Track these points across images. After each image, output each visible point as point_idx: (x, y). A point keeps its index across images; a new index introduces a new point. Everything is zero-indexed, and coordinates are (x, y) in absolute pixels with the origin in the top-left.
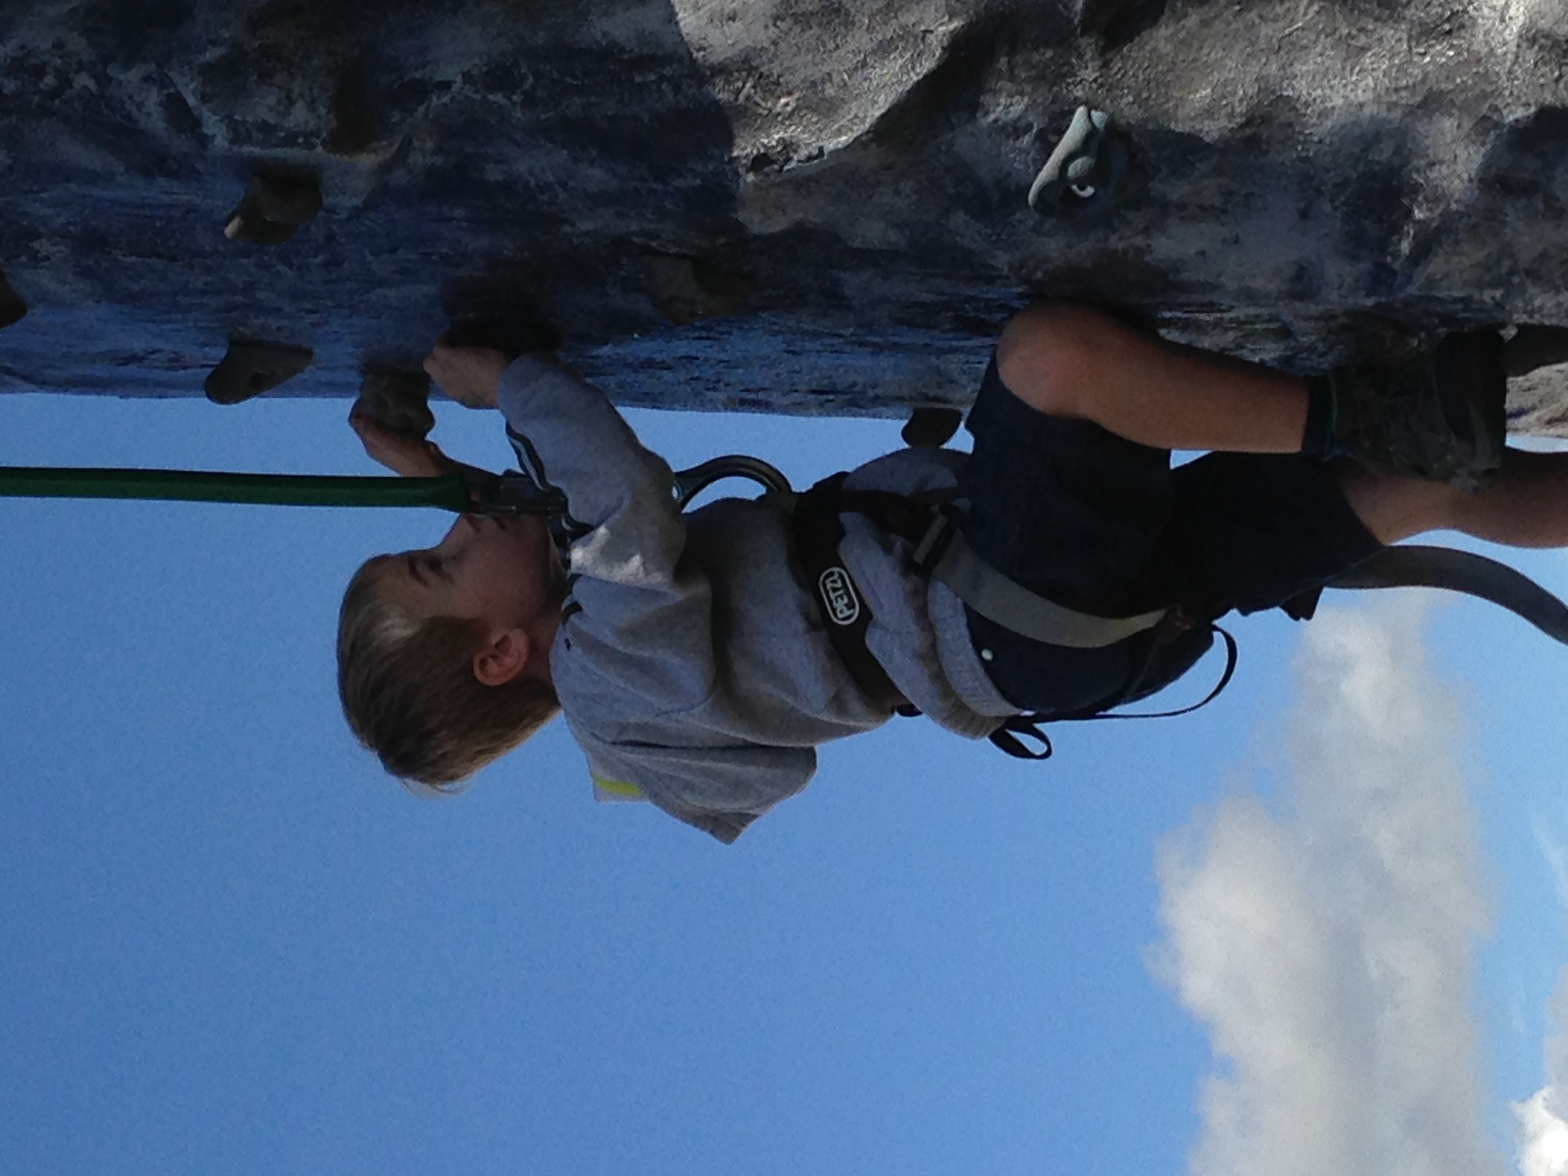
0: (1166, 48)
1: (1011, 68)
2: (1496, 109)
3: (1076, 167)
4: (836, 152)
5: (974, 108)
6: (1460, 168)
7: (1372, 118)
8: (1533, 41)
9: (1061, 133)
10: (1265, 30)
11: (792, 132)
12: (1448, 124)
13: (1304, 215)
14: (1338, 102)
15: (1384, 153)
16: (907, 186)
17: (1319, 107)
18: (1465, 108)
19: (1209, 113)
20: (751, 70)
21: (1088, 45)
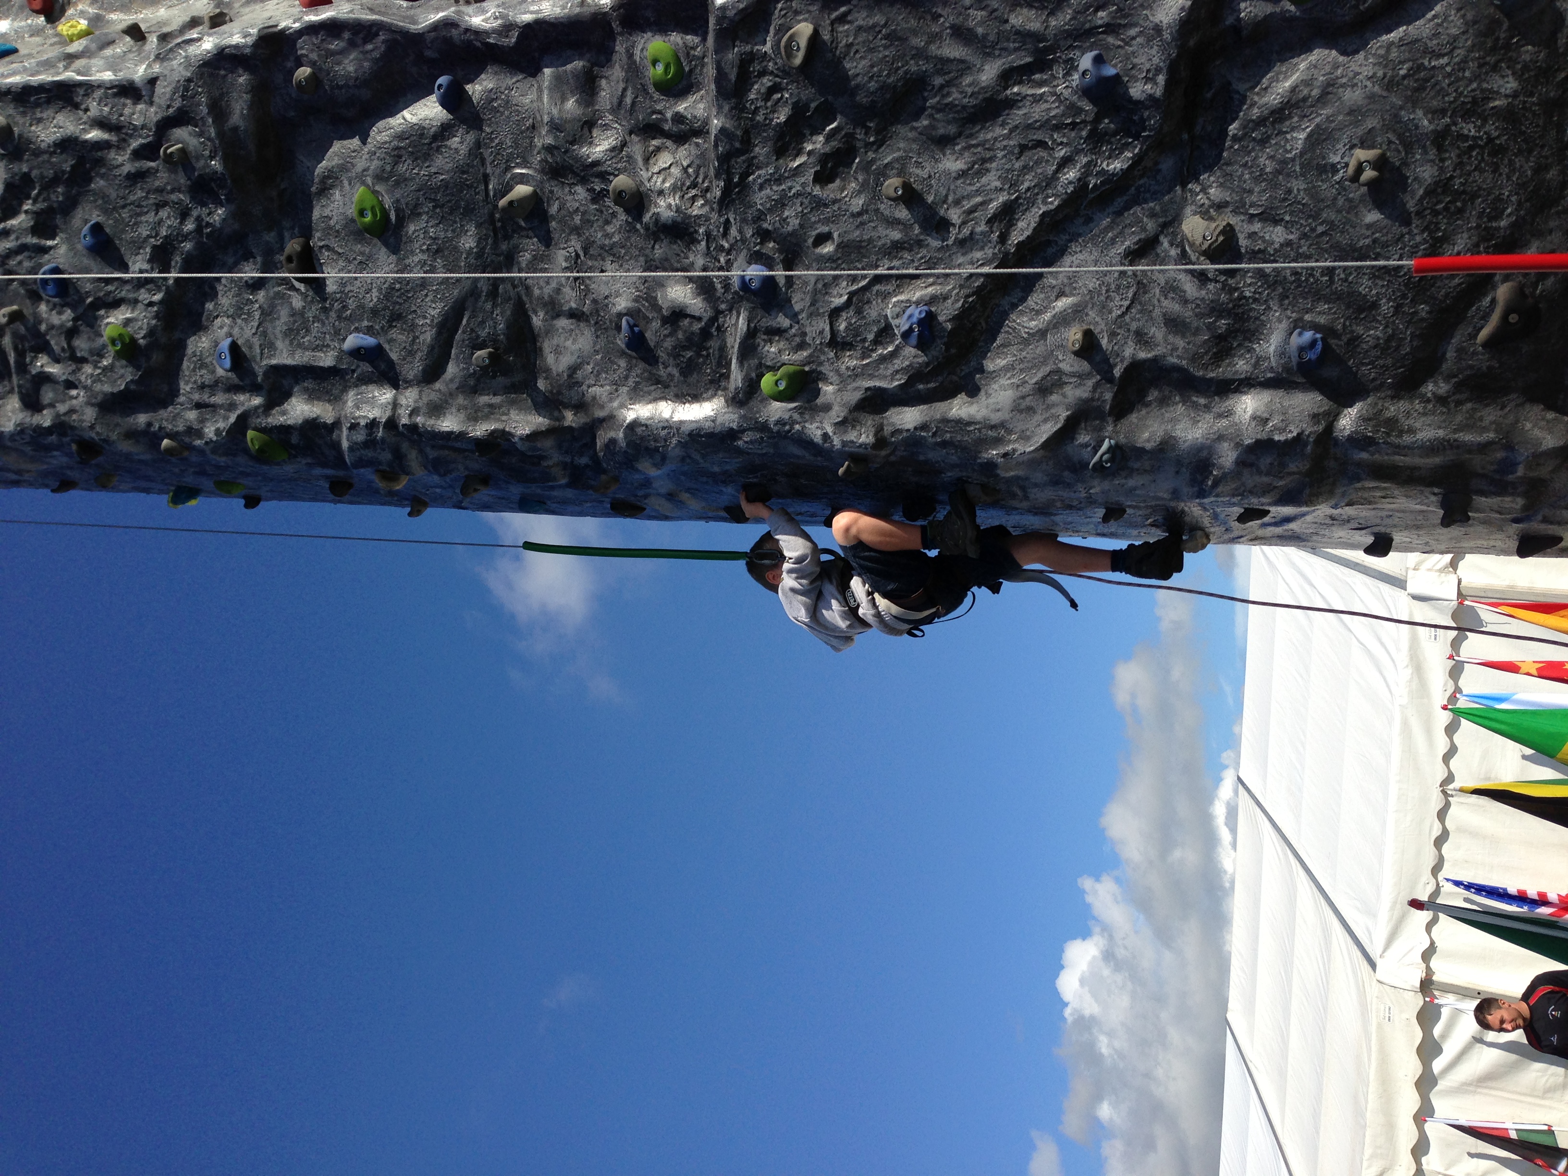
0: (1135, 421)
1: (1086, 426)
2: (1241, 440)
3: (1105, 457)
4: (1030, 453)
5: (1073, 439)
6: (1229, 458)
7: (1201, 443)
8: (1254, 418)
9: (1101, 447)
10: (1167, 415)
11: (1016, 446)
12: (1226, 445)
13: (1177, 472)
14: (1190, 437)
15: (1204, 454)
16: (1051, 463)
17: (1184, 439)
18: (1231, 440)
19: (1148, 441)
20: (1004, 427)
21: (1110, 420)
